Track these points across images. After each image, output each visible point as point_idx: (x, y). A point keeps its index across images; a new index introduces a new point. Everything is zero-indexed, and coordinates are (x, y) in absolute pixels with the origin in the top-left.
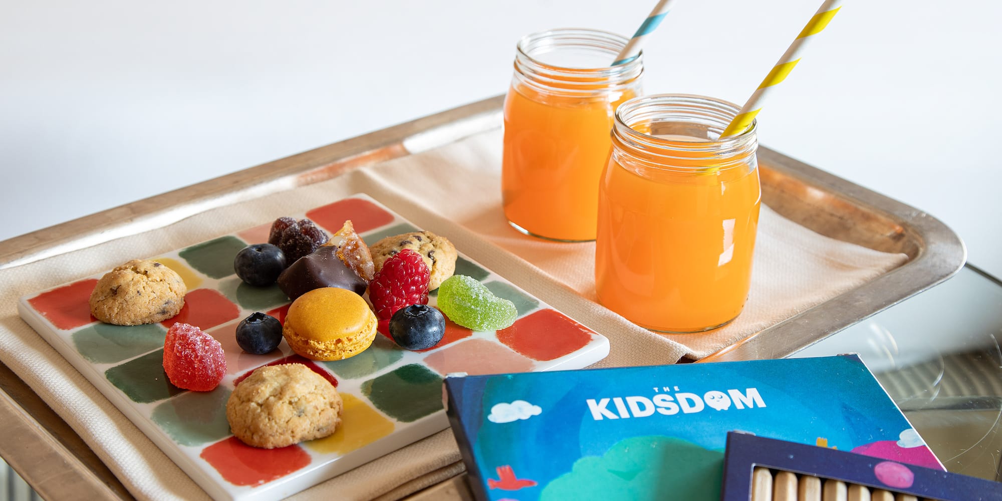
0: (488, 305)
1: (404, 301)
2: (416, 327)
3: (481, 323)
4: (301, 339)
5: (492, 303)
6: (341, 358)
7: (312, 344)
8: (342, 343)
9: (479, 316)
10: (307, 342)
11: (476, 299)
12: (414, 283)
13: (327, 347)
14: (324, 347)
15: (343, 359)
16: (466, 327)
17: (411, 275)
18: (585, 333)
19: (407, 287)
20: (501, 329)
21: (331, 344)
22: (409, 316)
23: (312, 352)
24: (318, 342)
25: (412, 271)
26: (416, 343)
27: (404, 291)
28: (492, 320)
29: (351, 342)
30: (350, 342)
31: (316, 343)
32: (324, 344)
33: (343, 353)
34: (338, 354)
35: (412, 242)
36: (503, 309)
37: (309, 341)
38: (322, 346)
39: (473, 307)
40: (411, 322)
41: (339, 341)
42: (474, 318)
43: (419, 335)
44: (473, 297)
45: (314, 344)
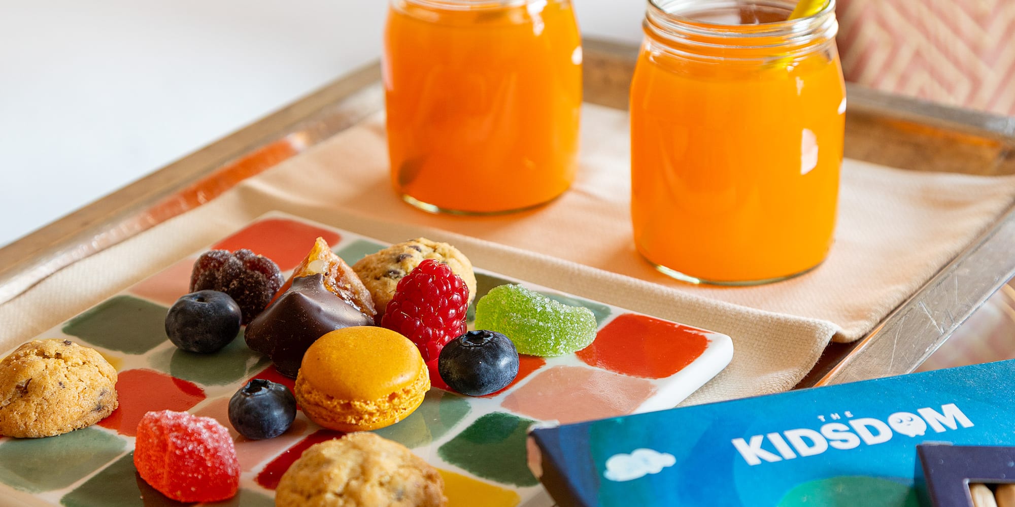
0: (562, 317)
1: (442, 332)
2: (486, 361)
3: (555, 345)
4: (339, 403)
5: (566, 314)
6: (394, 421)
7: (358, 407)
8: (399, 398)
9: (552, 334)
10: (348, 406)
11: (543, 313)
12: (453, 304)
13: (379, 406)
14: (375, 407)
15: (397, 421)
16: (532, 354)
17: (448, 294)
18: (695, 334)
19: (444, 312)
20: (581, 349)
21: (384, 402)
22: (470, 347)
23: (355, 418)
24: (365, 402)
25: (447, 287)
26: (489, 382)
27: (441, 319)
28: (570, 338)
29: (410, 395)
30: (407, 395)
31: (363, 405)
32: (373, 403)
33: (396, 414)
34: (389, 417)
35: (412, 254)
36: (582, 319)
37: (352, 402)
38: (371, 408)
39: (541, 323)
40: (479, 355)
41: (393, 396)
42: (546, 340)
43: (492, 371)
44: (539, 310)
45: (361, 406)
